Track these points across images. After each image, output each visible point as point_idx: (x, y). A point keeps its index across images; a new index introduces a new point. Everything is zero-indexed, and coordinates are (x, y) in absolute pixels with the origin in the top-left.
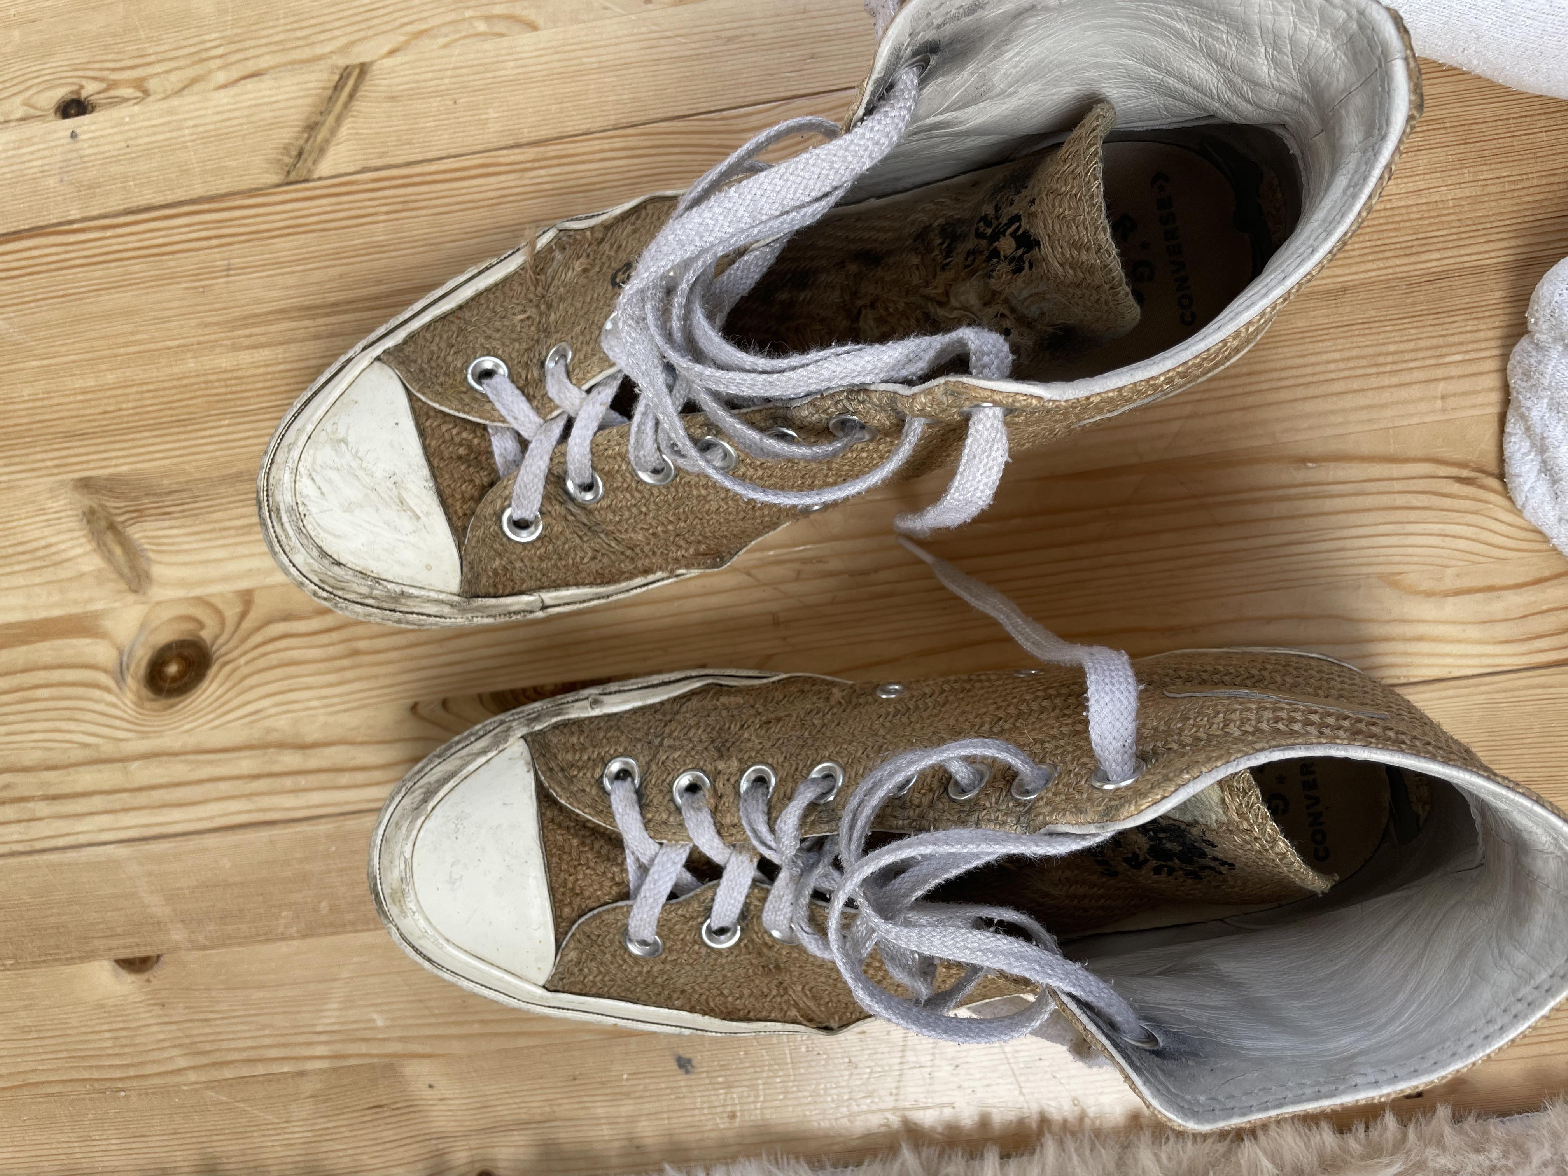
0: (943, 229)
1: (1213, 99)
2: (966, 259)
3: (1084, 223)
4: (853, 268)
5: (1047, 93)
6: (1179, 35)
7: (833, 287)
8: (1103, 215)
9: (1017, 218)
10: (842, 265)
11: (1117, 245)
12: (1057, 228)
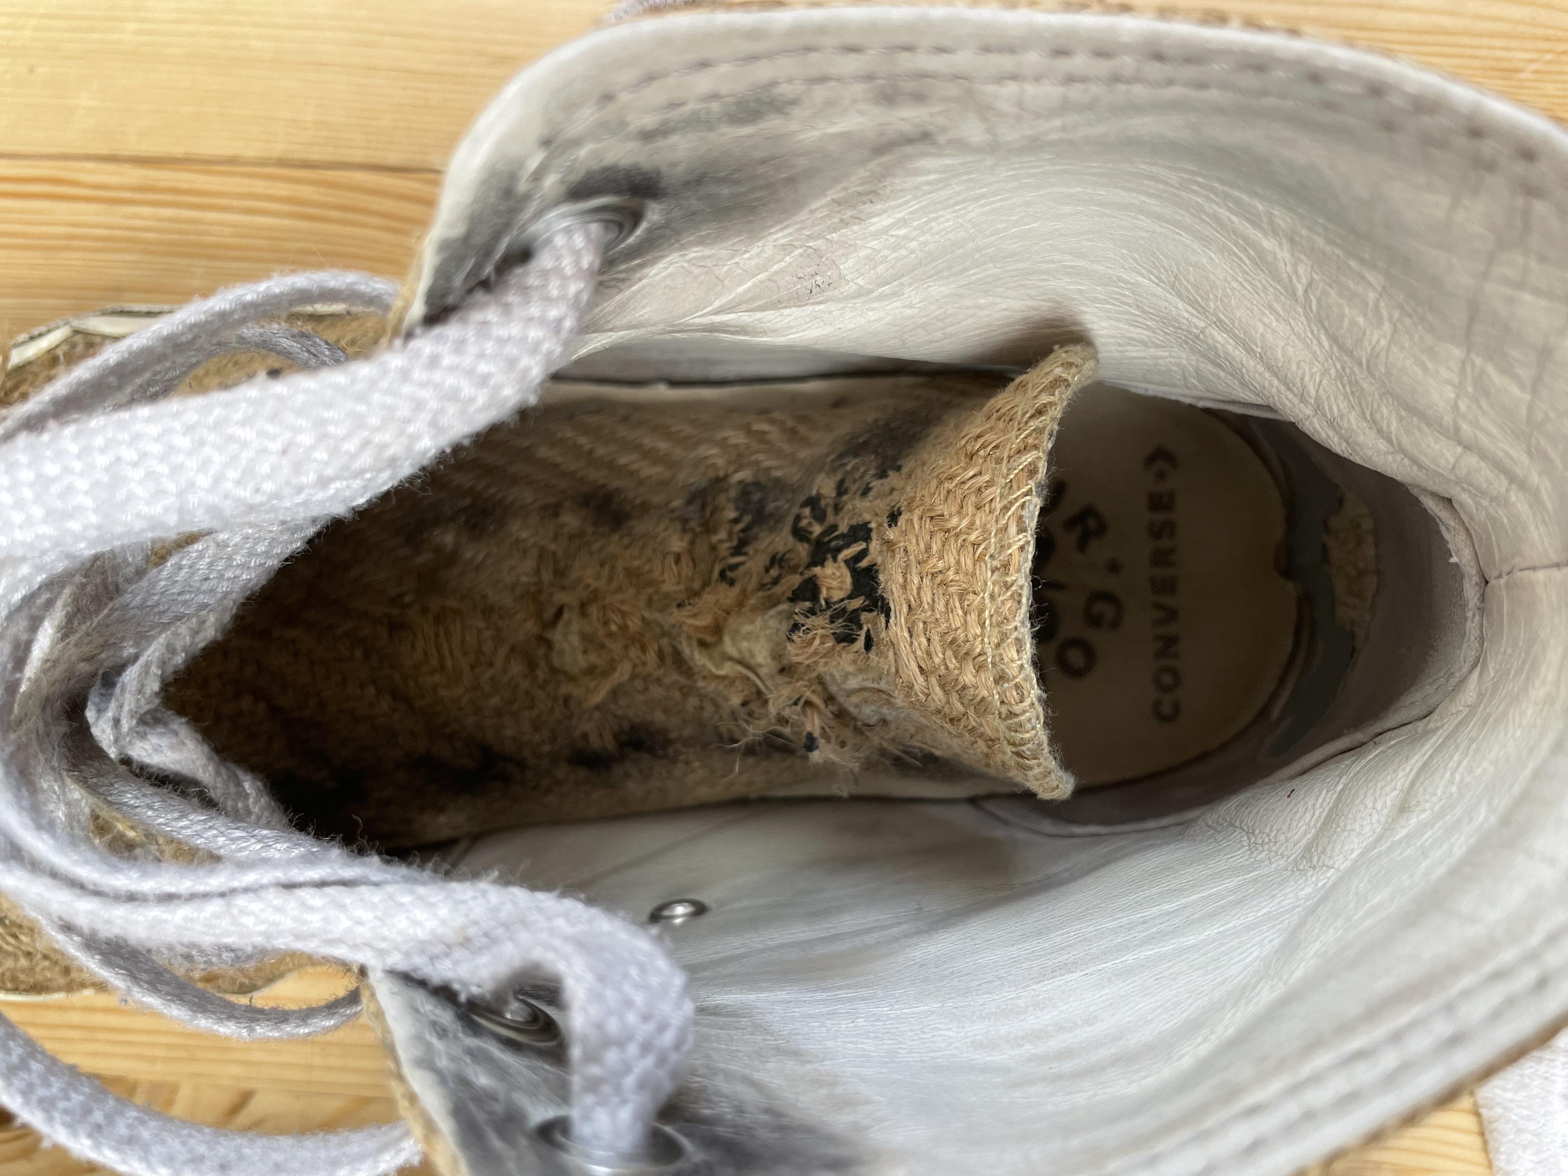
0: (745, 490)
1: (1303, 399)
2: (767, 570)
3: (981, 612)
4: (571, 520)
5: (966, 302)
6: (1262, 261)
7: (525, 551)
8: (1023, 611)
9: (862, 532)
10: (553, 511)
11: (1043, 679)
12: (927, 598)
